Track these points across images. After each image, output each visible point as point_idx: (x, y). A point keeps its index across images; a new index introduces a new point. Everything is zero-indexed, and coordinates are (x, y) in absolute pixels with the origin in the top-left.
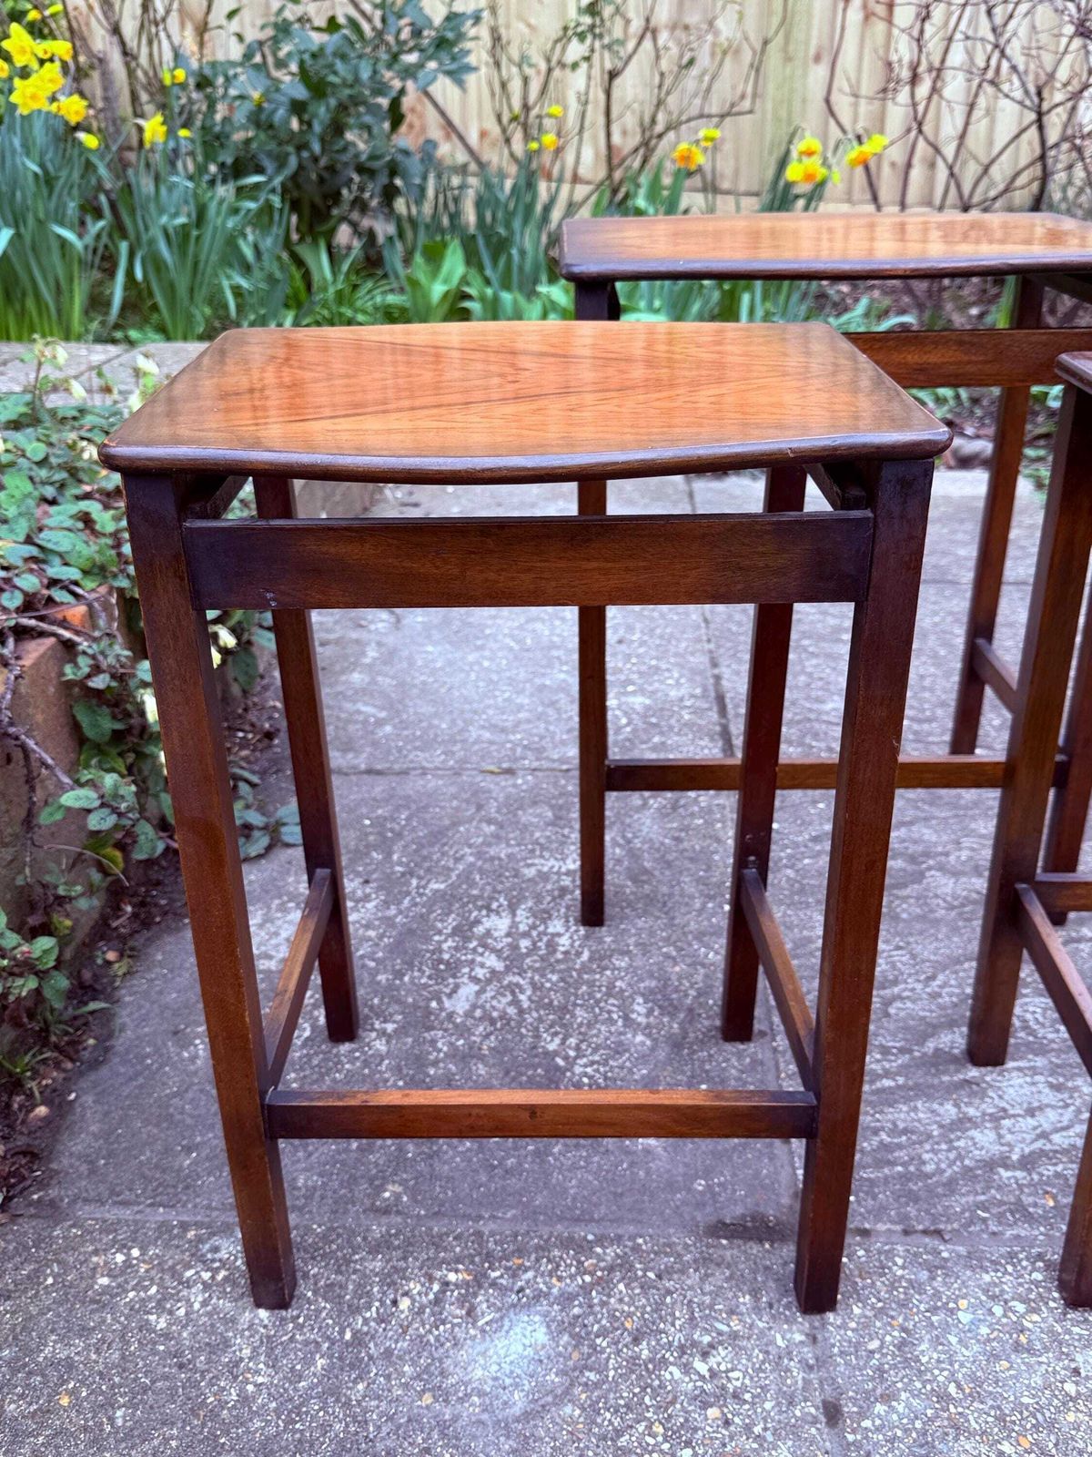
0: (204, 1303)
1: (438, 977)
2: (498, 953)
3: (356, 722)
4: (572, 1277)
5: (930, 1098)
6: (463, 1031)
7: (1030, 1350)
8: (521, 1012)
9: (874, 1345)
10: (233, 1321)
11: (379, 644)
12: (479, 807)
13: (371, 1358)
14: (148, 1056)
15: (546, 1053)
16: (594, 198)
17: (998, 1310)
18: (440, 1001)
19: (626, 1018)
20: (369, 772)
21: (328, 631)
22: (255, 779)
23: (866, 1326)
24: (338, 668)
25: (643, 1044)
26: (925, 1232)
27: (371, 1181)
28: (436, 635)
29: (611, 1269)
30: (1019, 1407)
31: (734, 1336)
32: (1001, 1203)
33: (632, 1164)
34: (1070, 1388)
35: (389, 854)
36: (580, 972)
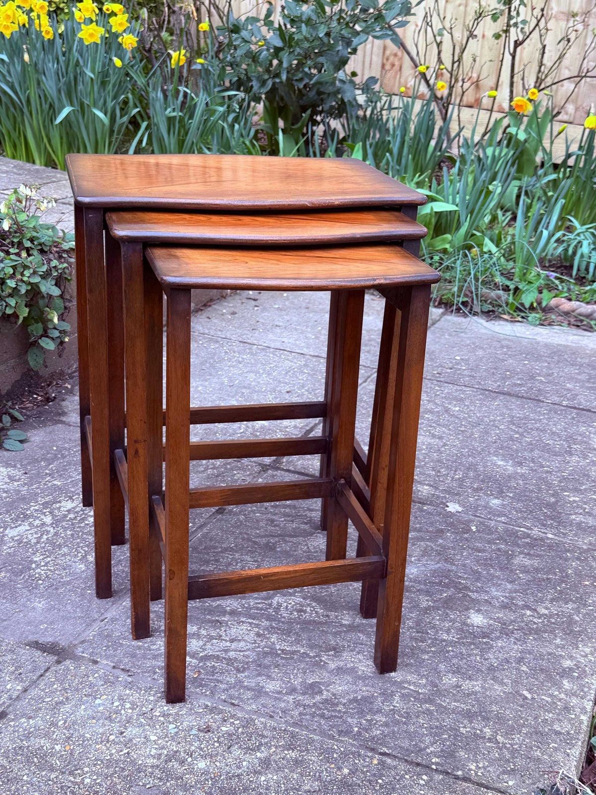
1: (15, 519)
2: (54, 517)
7: (112, 721)
8: (38, 542)
9: (48, 699)
15: (31, 561)
17: (116, 704)
18: (5, 529)
23: (53, 692)
26: (123, 670)
30: (81, 736)
33: (20, 611)
34: (112, 737)
35: (49, 464)
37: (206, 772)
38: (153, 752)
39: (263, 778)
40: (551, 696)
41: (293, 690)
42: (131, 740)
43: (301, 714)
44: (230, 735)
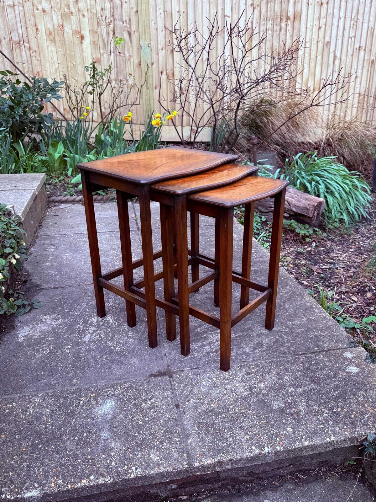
0: (33, 411)
1: (80, 334)
2: (95, 326)
3: (49, 276)
4: (119, 390)
5: (196, 342)
6: (87, 345)
7: (217, 387)
8: (102, 339)
9: (185, 392)
10: (41, 413)
11: (52, 255)
12: (86, 293)
13: (75, 414)
14: (8, 362)
15: (109, 347)
16: (99, 127)
17: (210, 381)
18: (81, 339)
19: (127, 336)
20: (54, 288)
21: (37, 252)
22: (23, 293)
23: (184, 388)
24: (42, 262)
25: (132, 341)
26: (195, 368)
27: (70, 380)
28: (68, 251)
29: (128, 387)
30: (215, 397)
31: (156, 395)
32: (211, 360)
33: (131, 366)
34: (225, 392)
35: (63, 307)
36: (115, 328)
37: (266, 387)
38: (243, 390)
39: (284, 379)
40: (317, 316)
41: (255, 349)
42: (231, 390)
43: (267, 354)
44: (257, 371)
